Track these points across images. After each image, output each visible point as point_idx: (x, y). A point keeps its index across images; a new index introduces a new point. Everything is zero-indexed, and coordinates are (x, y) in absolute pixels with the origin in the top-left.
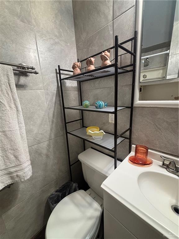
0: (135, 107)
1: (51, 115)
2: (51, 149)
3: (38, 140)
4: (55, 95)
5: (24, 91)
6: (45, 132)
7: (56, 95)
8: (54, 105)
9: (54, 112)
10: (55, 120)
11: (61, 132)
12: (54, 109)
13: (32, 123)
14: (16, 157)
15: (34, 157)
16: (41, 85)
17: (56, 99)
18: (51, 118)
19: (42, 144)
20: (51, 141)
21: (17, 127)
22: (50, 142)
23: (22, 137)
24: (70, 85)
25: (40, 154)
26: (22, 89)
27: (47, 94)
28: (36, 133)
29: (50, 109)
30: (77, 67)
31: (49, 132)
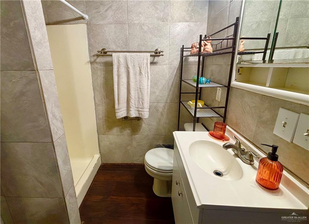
0: (232, 87)
1: (170, 84)
2: (166, 110)
3: (158, 101)
4: (176, 69)
5: (156, 66)
6: (164, 96)
7: (178, 69)
8: (174, 77)
9: (173, 82)
10: (172, 89)
11: (176, 99)
12: (174, 80)
13: (156, 87)
14: (142, 104)
15: (153, 111)
16: (167, 62)
17: (177, 72)
18: (170, 87)
19: (160, 104)
20: (167, 104)
21: (146, 88)
22: (165, 105)
23: (147, 94)
24: (192, 60)
25: (157, 110)
26: (154, 65)
27: (170, 68)
28: (157, 95)
29: (170, 80)
30: (194, 47)
31: (166, 97)
